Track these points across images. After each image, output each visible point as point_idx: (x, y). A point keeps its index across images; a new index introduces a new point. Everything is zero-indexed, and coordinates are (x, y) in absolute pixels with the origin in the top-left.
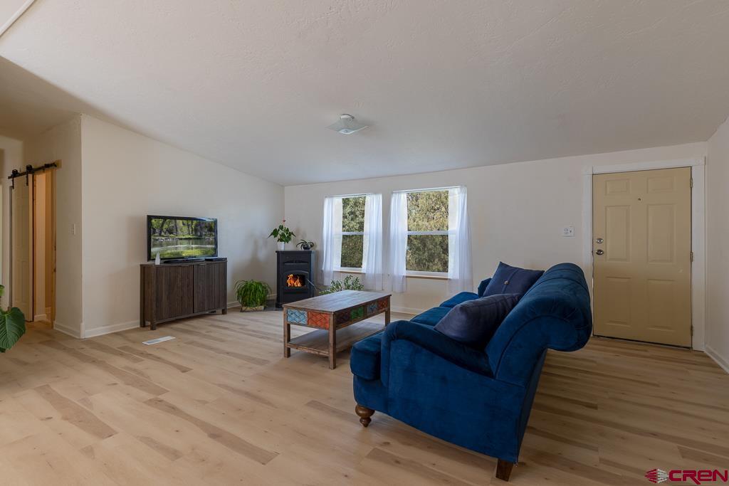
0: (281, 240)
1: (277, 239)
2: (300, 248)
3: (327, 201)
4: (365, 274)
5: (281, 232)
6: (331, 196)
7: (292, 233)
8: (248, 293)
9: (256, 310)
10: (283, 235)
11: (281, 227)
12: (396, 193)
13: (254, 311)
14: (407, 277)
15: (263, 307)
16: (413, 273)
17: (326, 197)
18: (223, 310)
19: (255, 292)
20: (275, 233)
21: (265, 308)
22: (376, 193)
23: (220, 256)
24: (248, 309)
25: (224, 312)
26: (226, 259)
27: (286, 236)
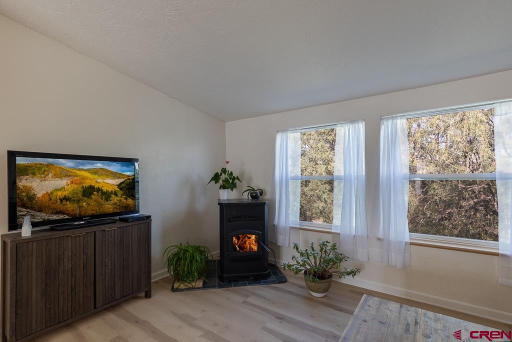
0: (223, 187)
1: (218, 185)
2: (246, 197)
3: (279, 138)
4: (339, 234)
5: (223, 177)
6: (285, 130)
7: (238, 178)
8: (182, 263)
9: (193, 288)
10: (226, 181)
11: (224, 171)
12: (389, 118)
13: (190, 289)
14: (412, 244)
15: (200, 284)
16: (420, 237)
17: (278, 132)
18: (146, 293)
19: (191, 262)
20: (216, 178)
21: (204, 283)
22: (352, 121)
23: (143, 211)
24: (182, 286)
25: (148, 295)
26: (150, 216)
27: (230, 183)
